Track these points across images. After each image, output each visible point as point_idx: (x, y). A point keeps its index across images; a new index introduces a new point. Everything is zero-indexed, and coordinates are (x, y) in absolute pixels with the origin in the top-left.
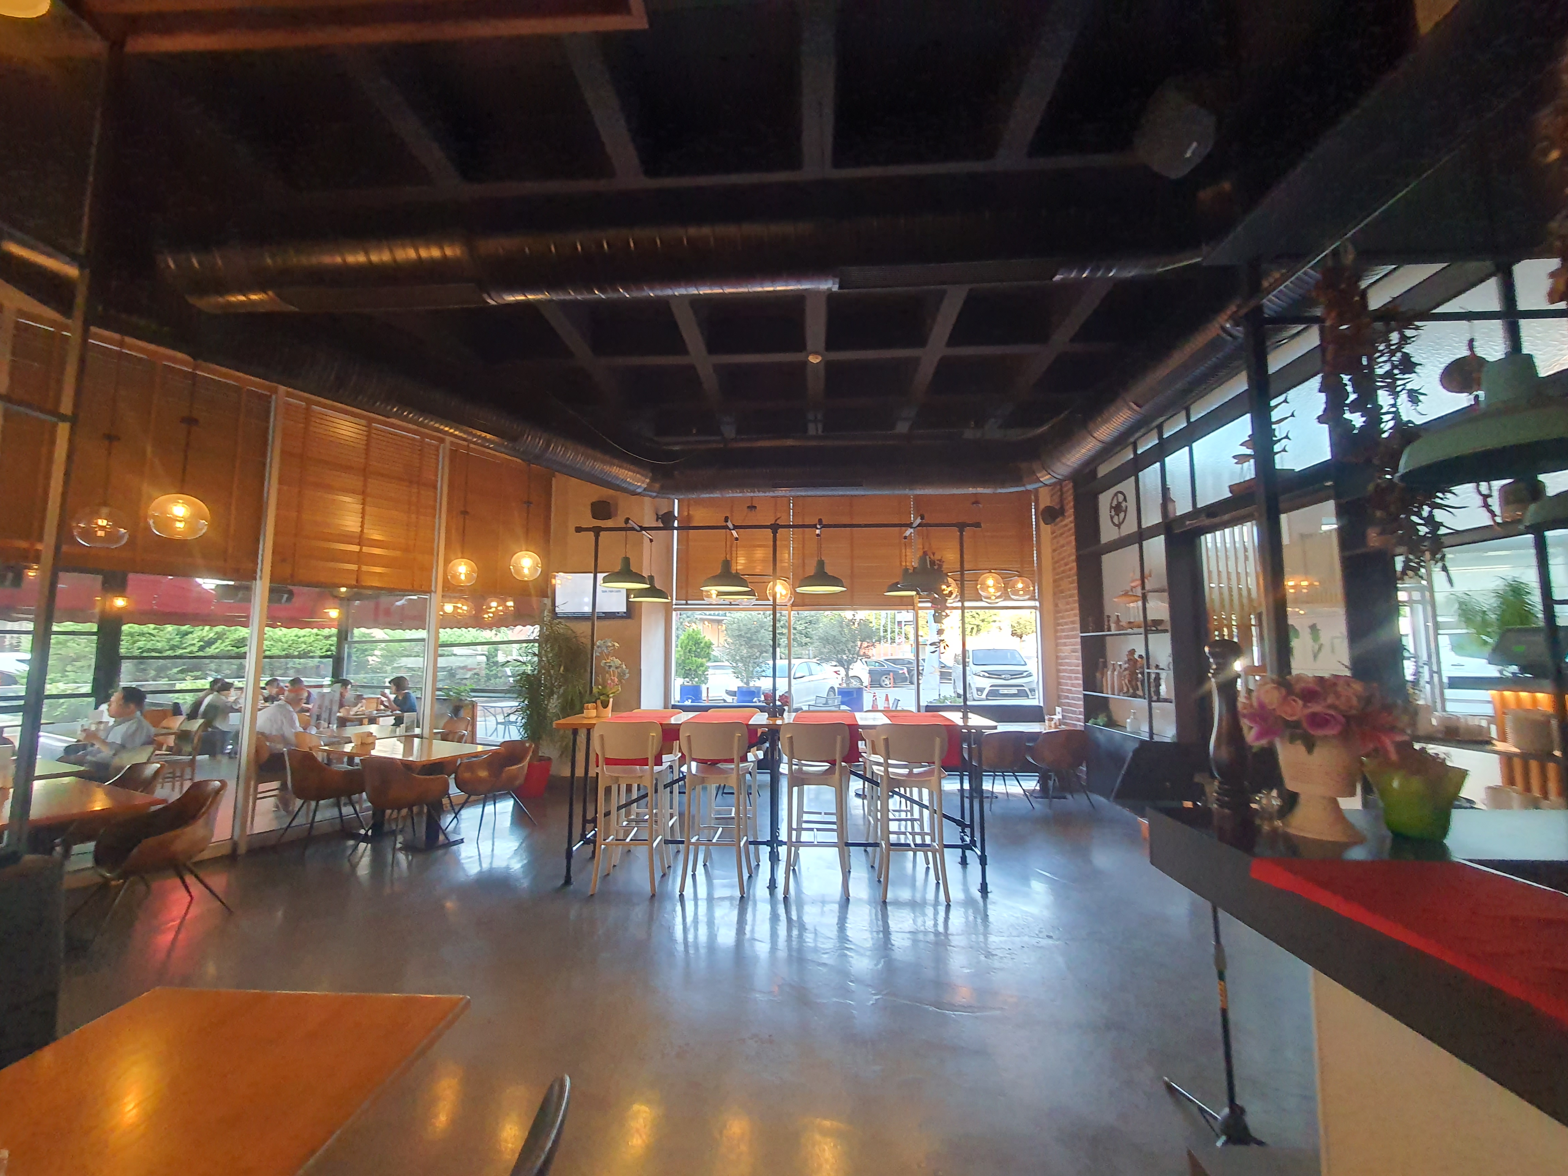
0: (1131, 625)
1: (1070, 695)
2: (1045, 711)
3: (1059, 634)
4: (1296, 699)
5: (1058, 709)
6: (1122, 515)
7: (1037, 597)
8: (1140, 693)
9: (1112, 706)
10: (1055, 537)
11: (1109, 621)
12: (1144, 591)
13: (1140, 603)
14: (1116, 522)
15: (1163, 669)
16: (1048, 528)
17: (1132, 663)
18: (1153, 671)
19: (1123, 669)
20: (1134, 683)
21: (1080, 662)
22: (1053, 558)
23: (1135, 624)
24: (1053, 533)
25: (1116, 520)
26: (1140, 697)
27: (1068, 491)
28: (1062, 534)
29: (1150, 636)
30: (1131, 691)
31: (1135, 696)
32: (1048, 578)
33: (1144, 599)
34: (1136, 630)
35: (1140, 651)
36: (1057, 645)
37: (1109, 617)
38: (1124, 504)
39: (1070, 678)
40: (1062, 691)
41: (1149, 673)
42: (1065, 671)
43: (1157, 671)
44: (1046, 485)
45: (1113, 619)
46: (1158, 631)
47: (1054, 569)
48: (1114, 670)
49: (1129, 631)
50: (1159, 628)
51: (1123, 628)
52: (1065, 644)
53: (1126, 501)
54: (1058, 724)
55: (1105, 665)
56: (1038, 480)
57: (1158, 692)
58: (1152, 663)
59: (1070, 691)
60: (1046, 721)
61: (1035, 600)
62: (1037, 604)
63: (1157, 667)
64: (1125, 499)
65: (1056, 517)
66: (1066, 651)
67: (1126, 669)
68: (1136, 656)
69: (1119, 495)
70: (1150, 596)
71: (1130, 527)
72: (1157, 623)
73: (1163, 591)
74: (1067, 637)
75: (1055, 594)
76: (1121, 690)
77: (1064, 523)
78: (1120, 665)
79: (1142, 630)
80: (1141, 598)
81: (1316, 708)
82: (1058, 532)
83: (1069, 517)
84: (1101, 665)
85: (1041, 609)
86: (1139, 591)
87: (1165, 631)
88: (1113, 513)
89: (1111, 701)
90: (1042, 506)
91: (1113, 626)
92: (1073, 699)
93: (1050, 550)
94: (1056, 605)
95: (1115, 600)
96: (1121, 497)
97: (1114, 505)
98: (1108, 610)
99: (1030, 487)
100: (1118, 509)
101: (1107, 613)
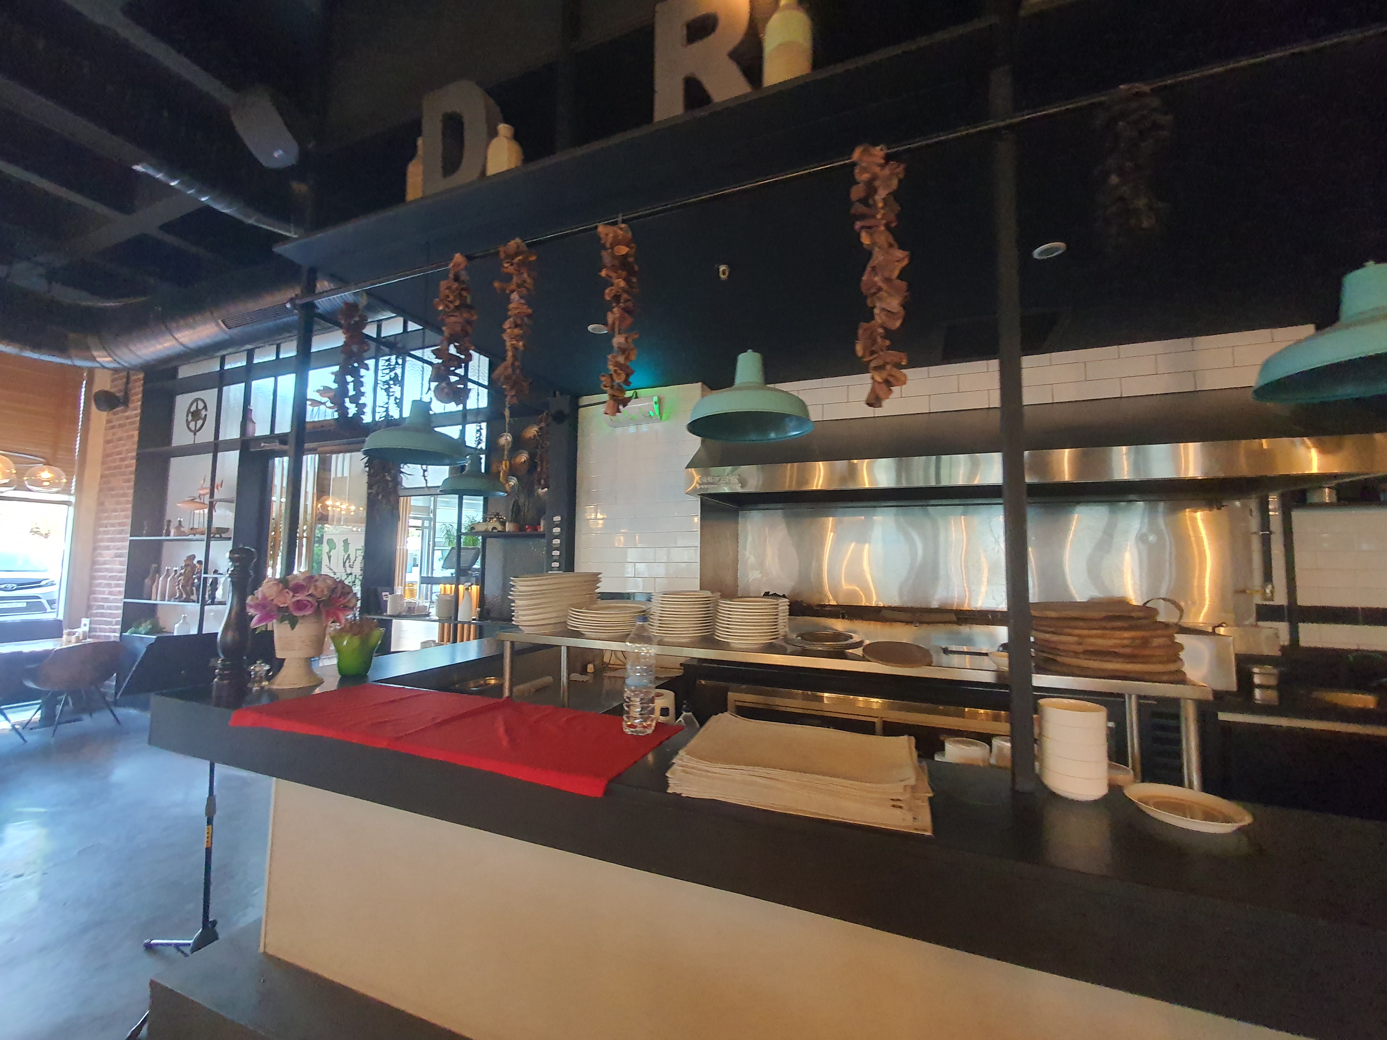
0: (193, 531)
1: (106, 605)
2: (64, 624)
3: (100, 536)
4: (289, 591)
5: (85, 621)
6: (200, 423)
7: (73, 492)
8: (194, 597)
9: (160, 613)
10: (113, 427)
11: (169, 526)
12: (211, 500)
13: (206, 511)
14: (193, 428)
15: (221, 574)
16: (104, 415)
17: (189, 568)
18: (210, 576)
19: (178, 574)
20: (188, 588)
21: (125, 567)
22: (105, 449)
23: (198, 530)
24: (109, 421)
25: (192, 425)
26: (194, 601)
27: (136, 381)
28: (121, 426)
29: (212, 543)
30: (184, 596)
31: (187, 600)
32: (94, 471)
33: (211, 507)
34: (198, 536)
35: (200, 557)
36: (95, 549)
37: (169, 521)
38: (203, 413)
39: (109, 585)
40: (96, 600)
41: (205, 579)
42: (104, 578)
43: (216, 576)
44: (104, 367)
45: (174, 524)
46: (221, 538)
47: (103, 463)
48: (168, 575)
49: (191, 537)
50: (223, 535)
51: (184, 534)
52: (108, 548)
53: (206, 410)
54: (81, 638)
55: (158, 571)
56: (94, 359)
57: (213, 597)
58: (211, 568)
59: (106, 600)
60: (65, 637)
61: (70, 494)
62: (72, 499)
63: (216, 572)
64: (205, 407)
65: (117, 406)
66: (107, 555)
67: (181, 574)
68: (195, 562)
69: (200, 402)
70: (218, 505)
71: (206, 436)
72: (221, 531)
73: (232, 502)
74: (112, 540)
75: (101, 490)
76: (172, 597)
77: (127, 414)
78: (176, 571)
79: (205, 537)
80: (208, 506)
81: (300, 597)
82: (116, 423)
83: (136, 409)
84: (152, 571)
85: (78, 506)
86: (207, 500)
87: (229, 539)
88: (190, 418)
89: (159, 608)
90: (96, 388)
91: (172, 531)
92: (109, 608)
93: (101, 441)
94: (101, 504)
95: (179, 505)
96: (201, 405)
97: (192, 410)
98: (169, 515)
99: (79, 363)
100: (196, 415)
101: (168, 517)
